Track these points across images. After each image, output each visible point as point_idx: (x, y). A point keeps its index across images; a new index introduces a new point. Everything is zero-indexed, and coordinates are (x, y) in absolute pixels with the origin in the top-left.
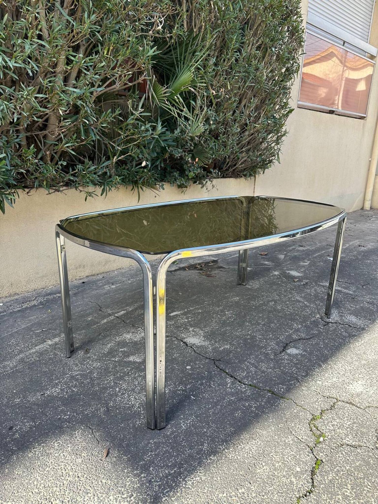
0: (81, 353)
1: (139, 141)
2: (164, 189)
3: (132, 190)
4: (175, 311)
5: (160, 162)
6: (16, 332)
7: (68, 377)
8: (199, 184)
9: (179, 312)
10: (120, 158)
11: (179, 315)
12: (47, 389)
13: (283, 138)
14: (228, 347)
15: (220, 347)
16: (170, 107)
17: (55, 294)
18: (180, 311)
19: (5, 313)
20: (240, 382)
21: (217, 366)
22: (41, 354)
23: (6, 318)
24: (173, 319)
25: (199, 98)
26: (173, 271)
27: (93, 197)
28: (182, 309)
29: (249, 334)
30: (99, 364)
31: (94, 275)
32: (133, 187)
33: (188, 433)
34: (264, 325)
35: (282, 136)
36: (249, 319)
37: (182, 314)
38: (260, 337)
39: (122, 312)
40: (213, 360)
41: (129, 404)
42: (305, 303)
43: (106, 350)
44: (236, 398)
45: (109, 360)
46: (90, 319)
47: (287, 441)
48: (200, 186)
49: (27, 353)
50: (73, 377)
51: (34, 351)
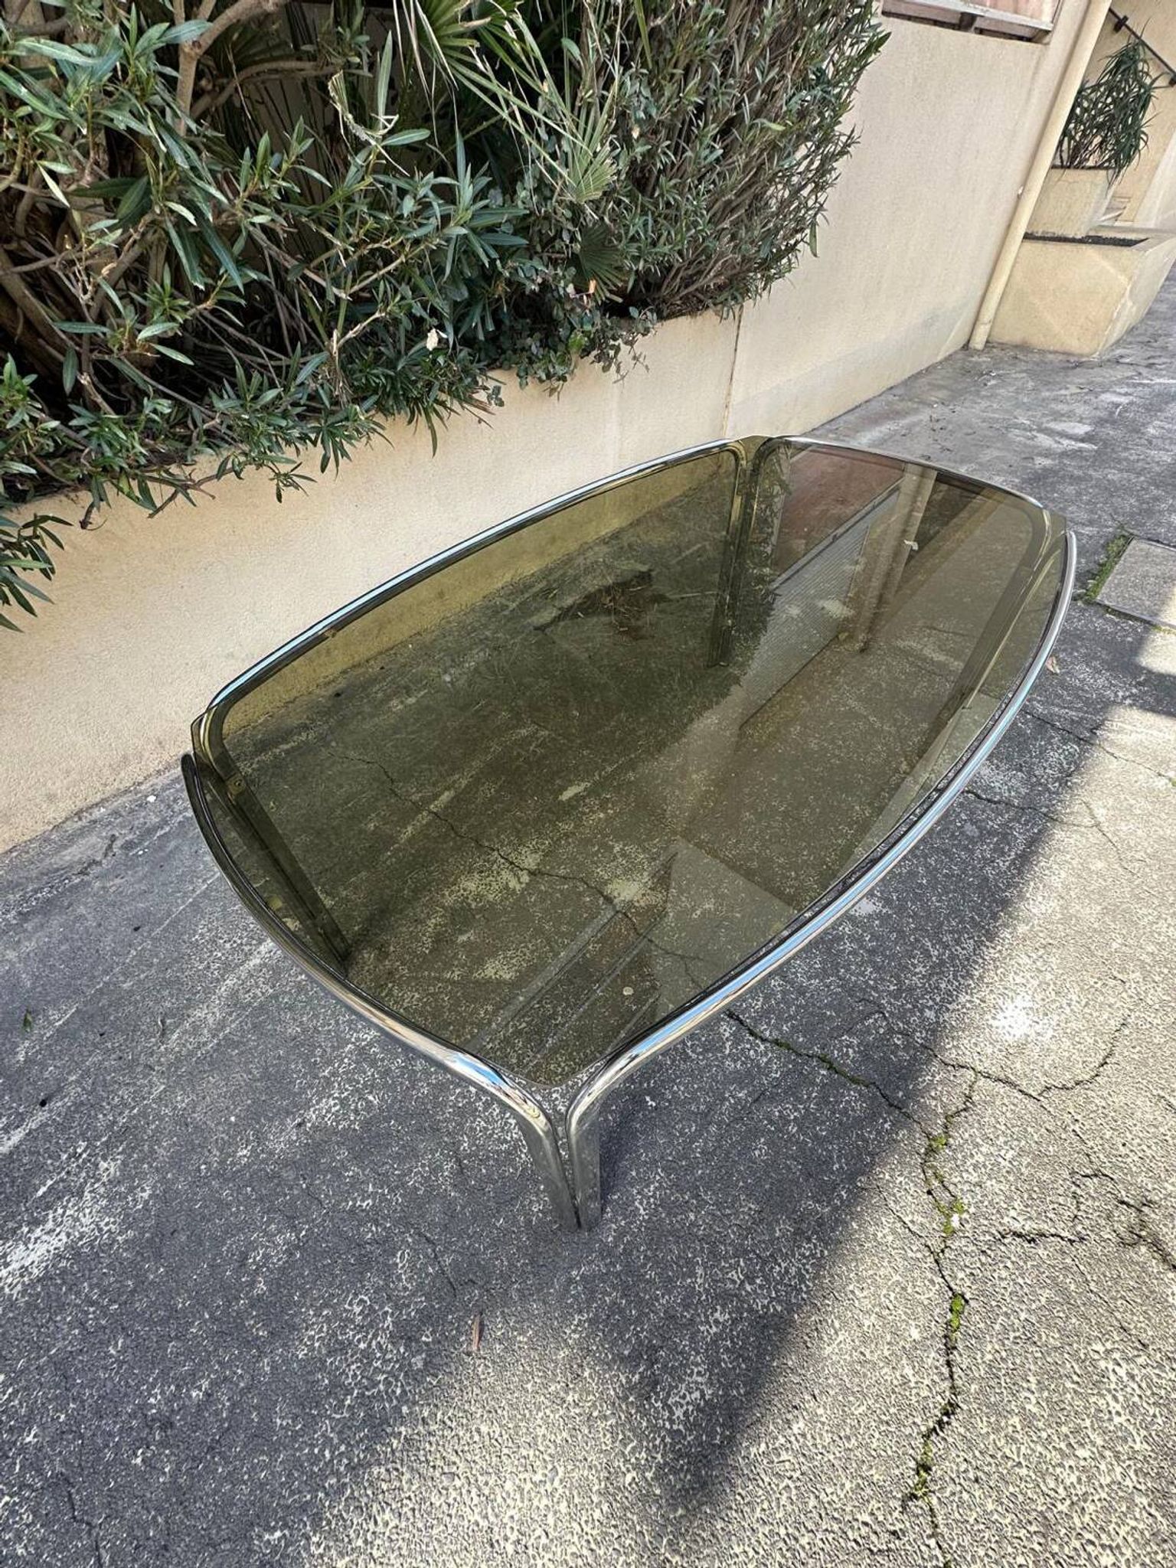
0: (368, 956)
1: (402, 259)
2: (501, 404)
4: (571, 783)
5: (483, 319)
6: (205, 895)
7: (350, 1052)
8: (599, 359)
9: (583, 785)
10: (351, 334)
11: (584, 798)
12: (308, 1105)
14: (709, 906)
15: (694, 910)
16: (494, 86)
17: (276, 744)
18: (583, 780)
19: (167, 829)
20: (752, 1033)
21: (693, 981)
23: (172, 844)
24: (568, 813)
26: (548, 625)
28: (589, 774)
29: (753, 853)
30: (417, 996)
31: (359, 665)
32: (413, 413)
33: (655, 1233)
34: (786, 814)
35: (835, 157)
36: (750, 795)
37: (590, 792)
38: (781, 860)
39: (446, 796)
40: (682, 957)
41: (506, 1142)
42: (872, 719)
43: (428, 941)
44: (749, 1094)
45: (438, 979)
46: (371, 826)
47: (880, 1235)
48: (599, 366)
49: (243, 971)
50: (362, 1051)
51: (256, 961)
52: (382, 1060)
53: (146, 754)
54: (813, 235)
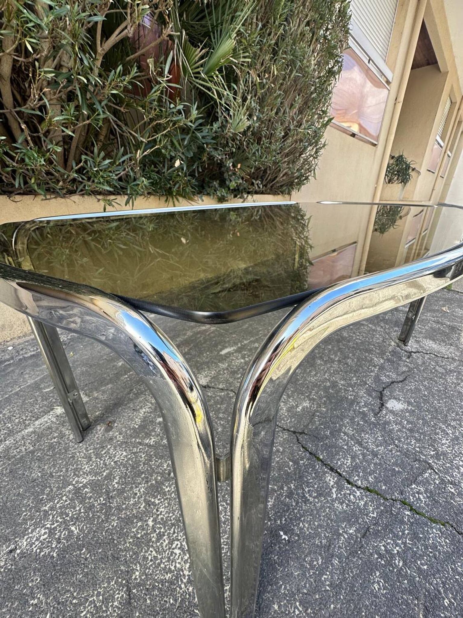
0: (100, 429)
1: (169, 129)
2: (203, 201)
3: (166, 201)
4: (226, 347)
5: (198, 167)
6: (17, 394)
8: (240, 198)
9: (232, 349)
10: (145, 153)
11: (233, 353)
13: (322, 151)
14: (306, 404)
15: (297, 406)
18: (232, 346)
19: (12, 362)
20: (349, 483)
21: (303, 447)
22: (39, 436)
23: (11, 369)
24: (225, 359)
25: (242, 82)
26: (217, 293)
27: (113, 206)
28: (235, 344)
29: (326, 379)
30: (125, 453)
32: (167, 198)
34: (339, 361)
35: (321, 148)
36: (319, 353)
37: (236, 351)
38: (342, 382)
40: (294, 432)
42: (370, 326)
43: (138, 421)
45: (140, 444)
48: (242, 200)
49: (19, 437)
50: (77, 491)
51: (30, 430)
52: (90, 498)
53: (15, 327)
54: (314, 173)
